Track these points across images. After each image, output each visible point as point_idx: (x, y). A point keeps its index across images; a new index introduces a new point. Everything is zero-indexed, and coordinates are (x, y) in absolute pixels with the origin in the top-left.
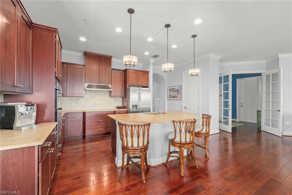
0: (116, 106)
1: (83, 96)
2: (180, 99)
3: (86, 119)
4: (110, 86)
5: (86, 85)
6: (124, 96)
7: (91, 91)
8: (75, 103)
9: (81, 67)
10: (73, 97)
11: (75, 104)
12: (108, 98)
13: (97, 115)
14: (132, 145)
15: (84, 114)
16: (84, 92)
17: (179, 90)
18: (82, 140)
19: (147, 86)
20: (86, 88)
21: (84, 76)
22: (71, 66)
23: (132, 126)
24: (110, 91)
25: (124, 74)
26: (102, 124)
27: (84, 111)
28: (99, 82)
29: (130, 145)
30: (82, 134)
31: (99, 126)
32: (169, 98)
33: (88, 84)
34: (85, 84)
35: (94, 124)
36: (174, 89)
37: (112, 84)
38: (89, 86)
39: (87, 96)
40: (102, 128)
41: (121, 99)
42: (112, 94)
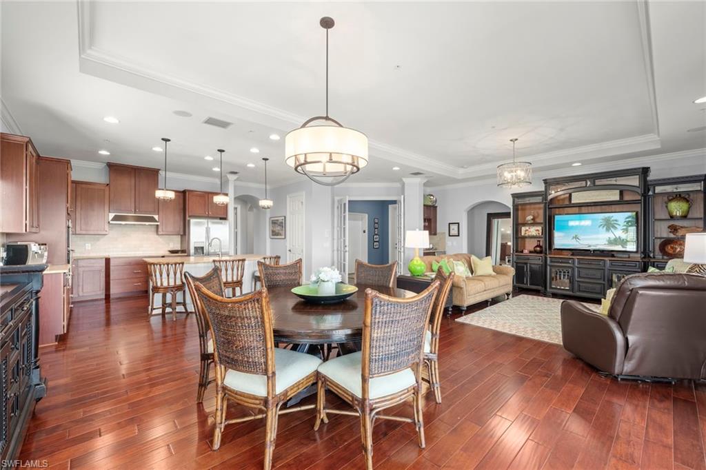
0: (170, 249)
1: (104, 233)
2: (283, 237)
3: (112, 268)
4: (156, 217)
5: (112, 215)
6: (182, 233)
7: (121, 224)
8: (90, 245)
9: (103, 188)
10: (86, 236)
11: (92, 246)
12: (153, 236)
13: (130, 263)
14: (162, 284)
15: (108, 261)
16: (107, 227)
17: (282, 223)
18: (104, 301)
19: (224, 216)
20: (112, 220)
21: (107, 201)
22: (84, 186)
23: (160, 265)
24: (157, 225)
25: (182, 197)
26: (139, 276)
27: (107, 257)
28: (135, 211)
29: (159, 284)
30: (104, 291)
31: (136, 280)
32: (273, 235)
33: (114, 214)
34: (110, 214)
35: (125, 277)
36: (277, 220)
37: (160, 213)
38: (116, 218)
39: (113, 234)
40: (140, 282)
41: (178, 238)
42: (160, 229)
